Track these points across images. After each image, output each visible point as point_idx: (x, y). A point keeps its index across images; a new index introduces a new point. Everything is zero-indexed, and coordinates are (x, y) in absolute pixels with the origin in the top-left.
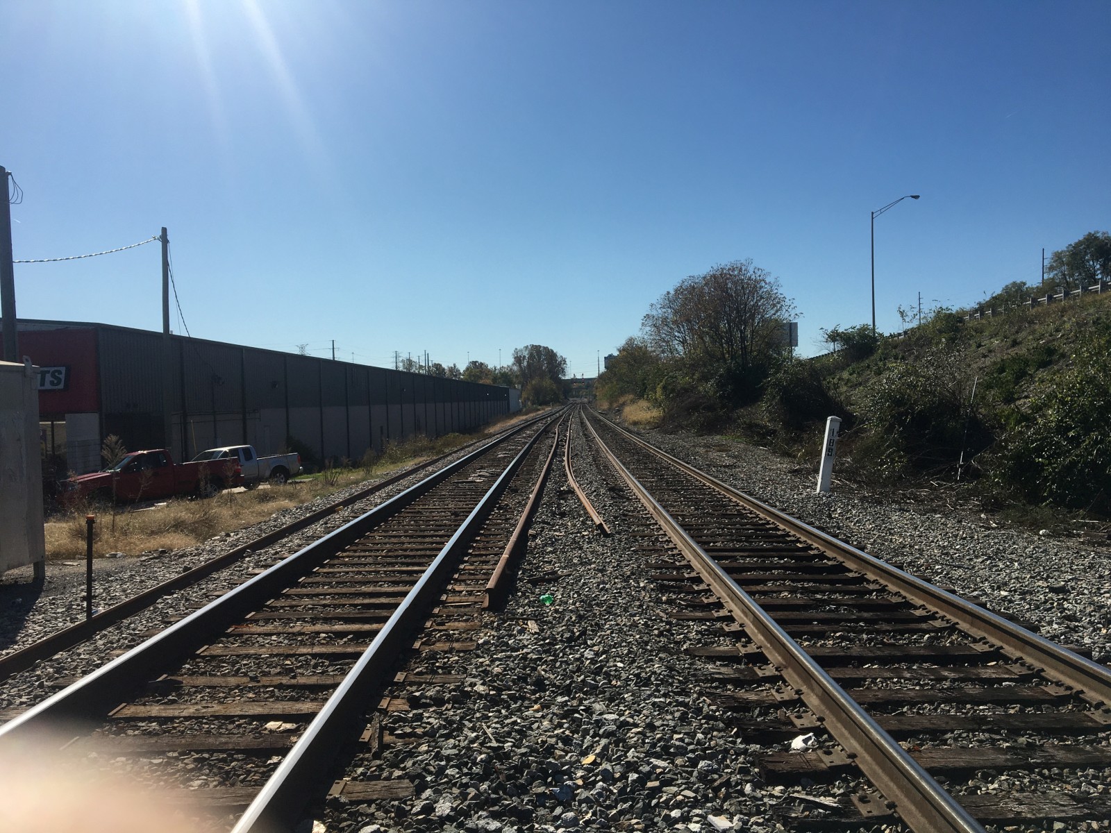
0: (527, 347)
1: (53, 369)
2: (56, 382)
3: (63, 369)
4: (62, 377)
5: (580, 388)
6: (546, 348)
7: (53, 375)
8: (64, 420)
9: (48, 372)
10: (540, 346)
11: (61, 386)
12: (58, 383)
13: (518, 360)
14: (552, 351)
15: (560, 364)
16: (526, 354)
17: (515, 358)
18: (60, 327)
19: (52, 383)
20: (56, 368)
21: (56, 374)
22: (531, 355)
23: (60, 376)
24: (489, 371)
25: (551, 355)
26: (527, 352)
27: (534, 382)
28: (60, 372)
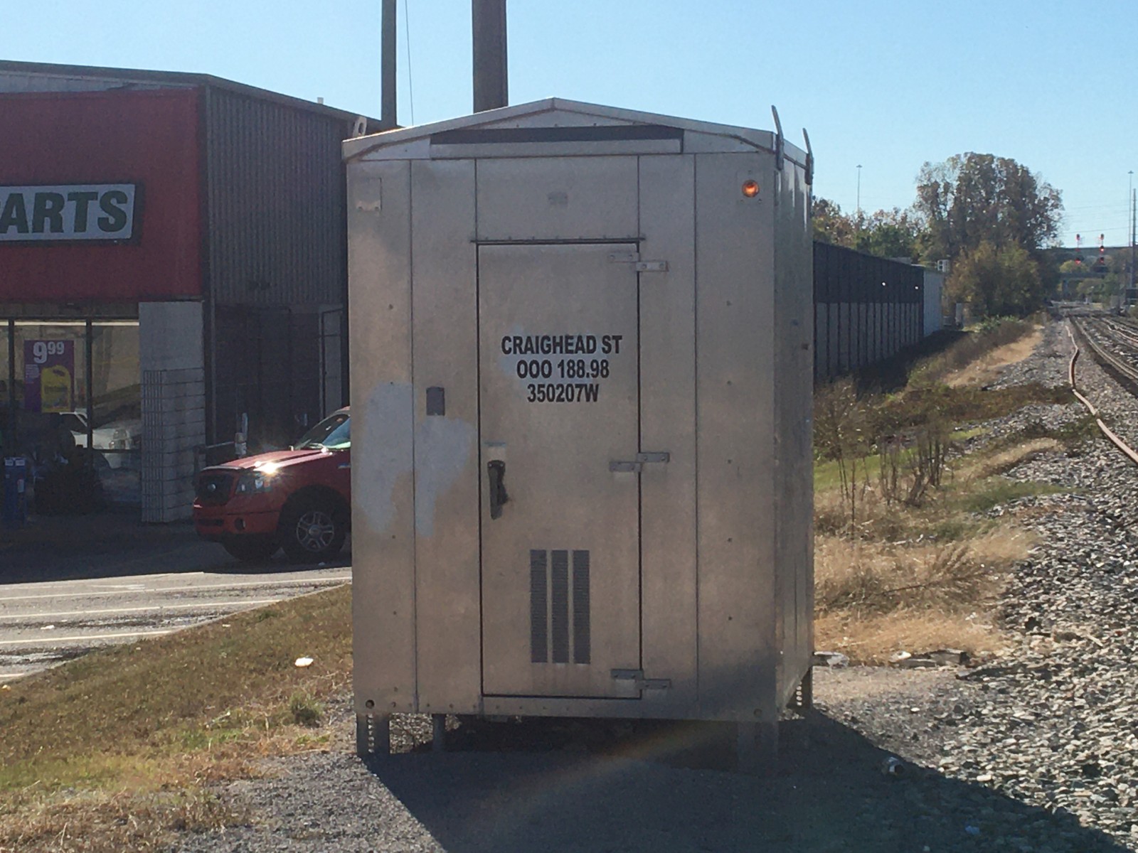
0: (955, 160)
1: (102, 189)
2: (112, 220)
3: (129, 190)
4: (128, 208)
5: (1077, 274)
6: (1008, 163)
7: (105, 206)
8: (136, 318)
9: (93, 196)
10: (992, 158)
11: (126, 232)
12: (120, 225)
13: (931, 195)
14: (1026, 172)
15: (1042, 207)
16: (953, 179)
17: (921, 188)
18: (117, 83)
19: (103, 224)
20: (113, 188)
21: (114, 202)
22: (965, 180)
23: (122, 207)
24: (846, 223)
25: (1021, 182)
26: (957, 173)
27: (977, 256)
28: (122, 198)
